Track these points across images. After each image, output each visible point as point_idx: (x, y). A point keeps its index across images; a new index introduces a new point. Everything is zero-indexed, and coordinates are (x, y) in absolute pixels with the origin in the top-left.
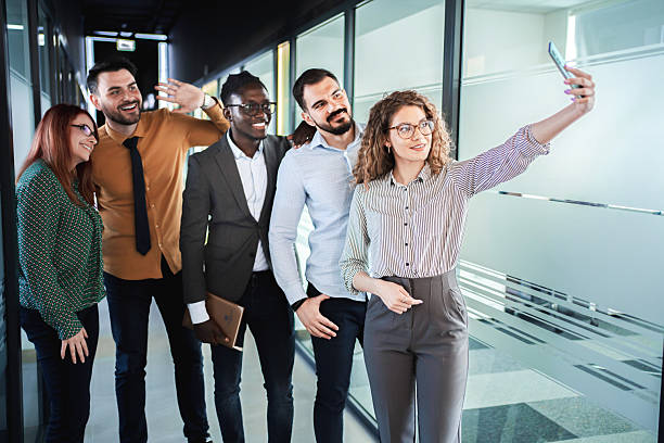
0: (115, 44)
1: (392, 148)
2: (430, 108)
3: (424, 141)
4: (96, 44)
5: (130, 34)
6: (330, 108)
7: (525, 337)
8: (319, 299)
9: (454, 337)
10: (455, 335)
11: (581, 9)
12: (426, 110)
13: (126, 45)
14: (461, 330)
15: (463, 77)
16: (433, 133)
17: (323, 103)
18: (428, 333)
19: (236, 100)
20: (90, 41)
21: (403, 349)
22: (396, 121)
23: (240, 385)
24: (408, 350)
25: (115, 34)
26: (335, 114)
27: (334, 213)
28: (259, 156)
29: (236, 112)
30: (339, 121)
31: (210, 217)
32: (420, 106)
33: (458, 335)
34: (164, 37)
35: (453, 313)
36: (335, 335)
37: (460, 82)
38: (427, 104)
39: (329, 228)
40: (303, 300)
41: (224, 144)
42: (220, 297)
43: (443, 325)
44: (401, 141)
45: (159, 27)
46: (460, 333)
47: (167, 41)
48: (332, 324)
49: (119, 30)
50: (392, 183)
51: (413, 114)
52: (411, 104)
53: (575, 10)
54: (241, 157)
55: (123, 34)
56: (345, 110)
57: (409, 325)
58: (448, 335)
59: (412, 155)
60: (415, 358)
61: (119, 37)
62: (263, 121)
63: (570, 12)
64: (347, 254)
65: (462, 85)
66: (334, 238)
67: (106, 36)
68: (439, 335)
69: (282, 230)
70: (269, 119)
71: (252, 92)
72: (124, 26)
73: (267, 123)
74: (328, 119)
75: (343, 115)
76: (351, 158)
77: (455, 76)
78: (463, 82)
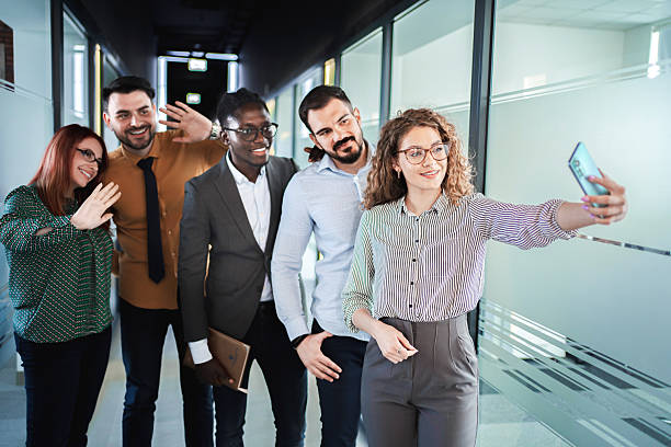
0: (186, 64)
1: (401, 173)
2: (447, 129)
3: (436, 167)
4: (170, 64)
5: (201, 54)
6: (336, 137)
8: (321, 336)
9: (461, 391)
10: (463, 388)
11: (665, 25)
12: (442, 131)
13: (198, 65)
14: (470, 384)
15: (492, 94)
16: (448, 158)
17: (327, 131)
18: (432, 384)
20: (162, 62)
21: (403, 402)
22: (406, 144)
23: (244, 427)
24: (409, 403)
25: (187, 54)
26: (341, 142)
27: (341, 243)
28: (262, 180)
29: (233, 137)
30: (346, 151)
31: (210, 247)
32: (434, 127)
33: (466, 389)
34: (234, 57)
35: (460, 364)
36: (338, 377)
37: (488, 100)
38: (442, 124)
39: (336, 259)
40: (305, 336)
41: (223, 168)
42: (223, 332)
43: (447, 377)
44: (410, 166)
45: (230, 47)
46: (468, 386)
47: (238, 61)
48: (334, 365)
49: (191, 50)
50: (403, 211)
51: (424, 136)
52: (423, 125)
53: (659, 25)
54: (243, 182)
55: (195, 54)
56: (353, 138)
57: (409, 373)
58: (453, 388)
59: (423, 182)
60: (417, 412)
61: (191, 57)
62: (262, 145)
63: (653, 27)
64: (350, 286)
65: (492, 104)
66: (340, 270)
67: (179, 56)
68: (444, 387)
69: (284, 259)
70: (270, 144)
71: (250, 114)
72: (197, 46)
73: (268, 148)
74: (335, 148)
75: (350, 144)
76: (361, 184)
77: (484, 93)
78: (492, 100)
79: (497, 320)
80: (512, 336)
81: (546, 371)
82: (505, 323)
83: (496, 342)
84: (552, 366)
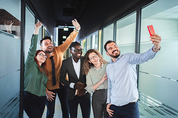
0: (63, 29)
4: (59, 29)
5: (67, 27)
6: (113, 50)
7: (152, 113)
13: (66, 29)
19: (73, 49)
20: (57, 28)
25: (63, 26)
26: (114, 51)
29: (73, 51)
55: (65, 26)
67: (61, 27)
71: (78, 46)
72: (66, 24)
74: (113, 53)
75: (116, 52)
77: (138, 41)
78: (141, 43)
79: (144, 97)
80: (148, 102)
81: (155, 110)
82: (146, 98)
83: (143, 103)
84: (156, 108)
